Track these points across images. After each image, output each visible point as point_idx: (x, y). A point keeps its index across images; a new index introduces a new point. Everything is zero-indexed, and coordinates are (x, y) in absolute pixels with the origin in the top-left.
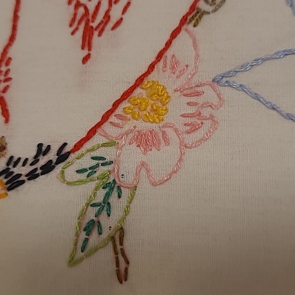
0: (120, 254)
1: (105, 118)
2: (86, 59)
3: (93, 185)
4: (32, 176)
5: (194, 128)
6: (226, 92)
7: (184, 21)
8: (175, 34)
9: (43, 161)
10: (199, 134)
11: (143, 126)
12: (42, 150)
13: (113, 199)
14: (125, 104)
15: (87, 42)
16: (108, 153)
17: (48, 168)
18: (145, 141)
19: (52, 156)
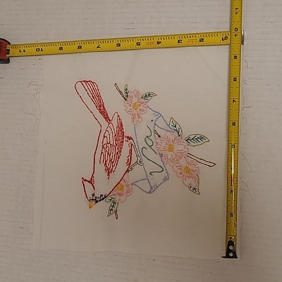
0: (116, 214)
1: (113, 190)
2: (108, 178)
3: (111, 202)
4: (100, 200)
5: (128, 192)
6: (134, 186)
7: (126, 172)
8: (125, 174)
9: (102, 198)
10: (129, 194)
11: (119, 192)
12: (101, 196)
13: (115, 205)
14: (116, 188)
15: (108, 175)
16: (113, 197)
17: (103, 199)
18: (120, 195)
19: (103, 197)
